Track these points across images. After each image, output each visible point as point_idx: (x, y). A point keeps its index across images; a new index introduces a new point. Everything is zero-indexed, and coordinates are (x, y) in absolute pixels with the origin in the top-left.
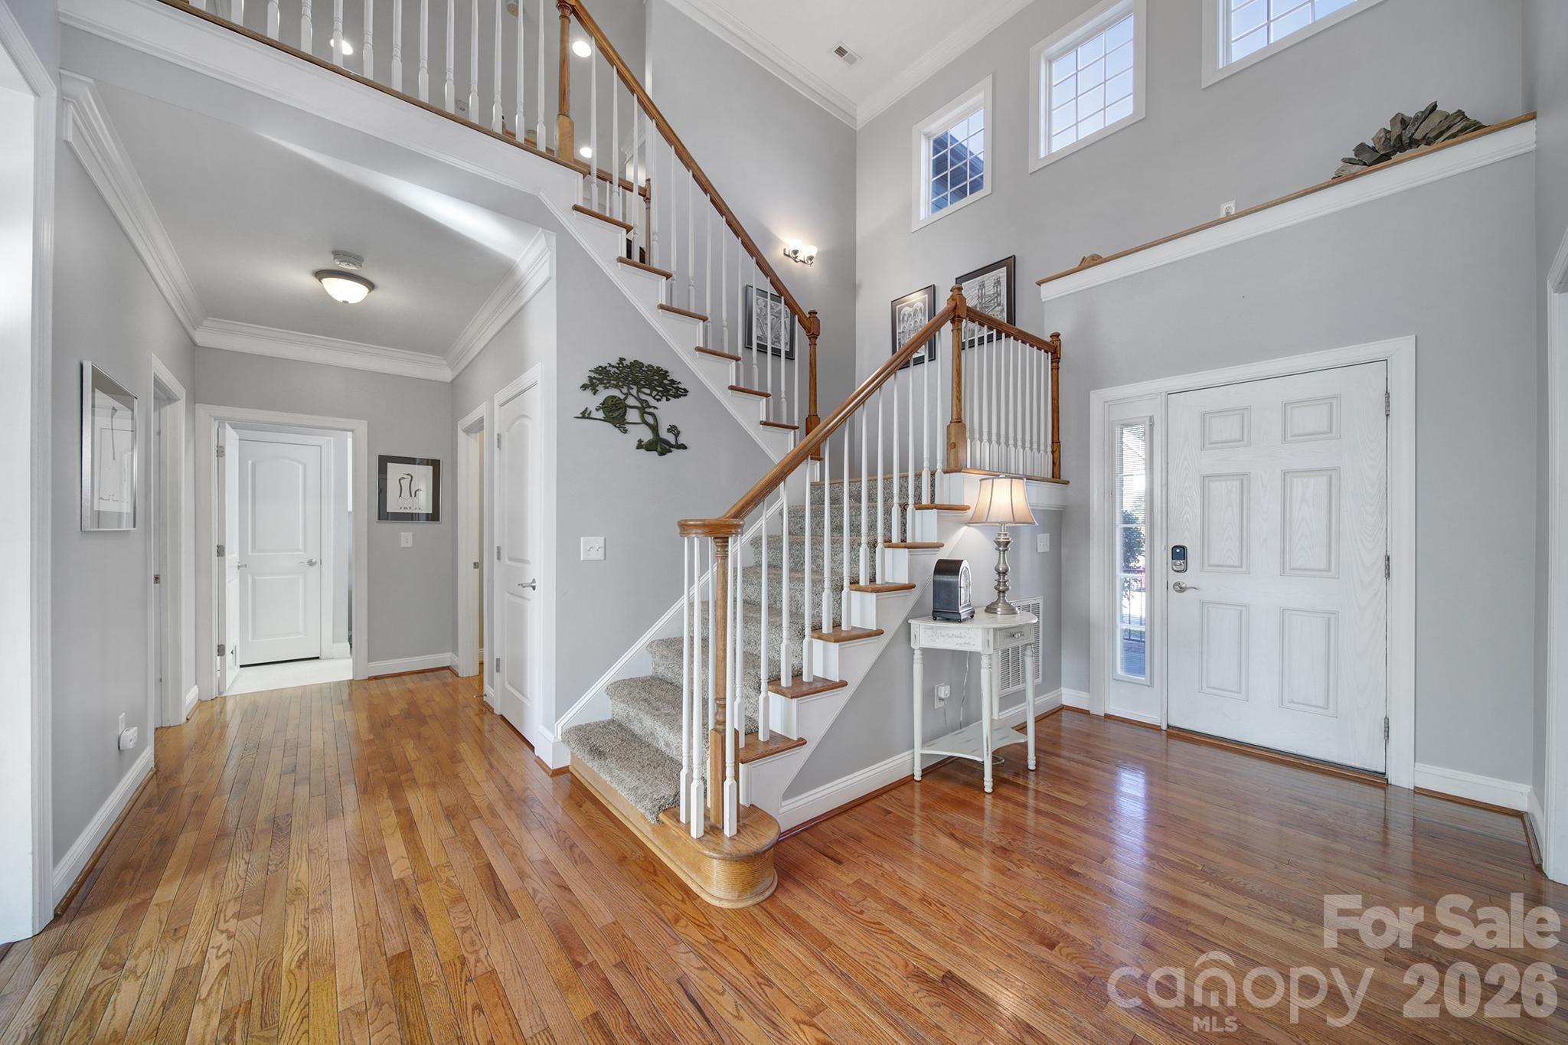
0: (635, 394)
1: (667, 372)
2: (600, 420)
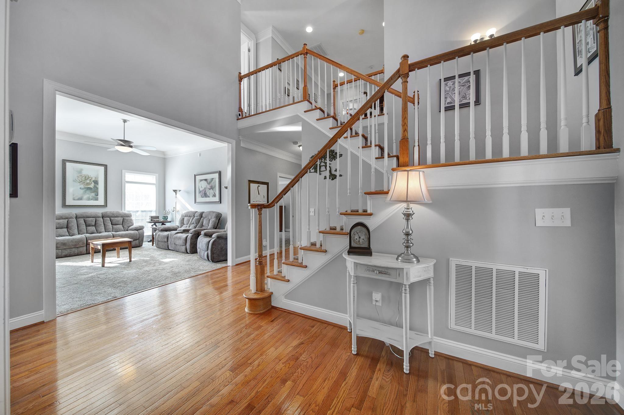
0: (324, 162)
1: (334, 150)
2: (313, 172)
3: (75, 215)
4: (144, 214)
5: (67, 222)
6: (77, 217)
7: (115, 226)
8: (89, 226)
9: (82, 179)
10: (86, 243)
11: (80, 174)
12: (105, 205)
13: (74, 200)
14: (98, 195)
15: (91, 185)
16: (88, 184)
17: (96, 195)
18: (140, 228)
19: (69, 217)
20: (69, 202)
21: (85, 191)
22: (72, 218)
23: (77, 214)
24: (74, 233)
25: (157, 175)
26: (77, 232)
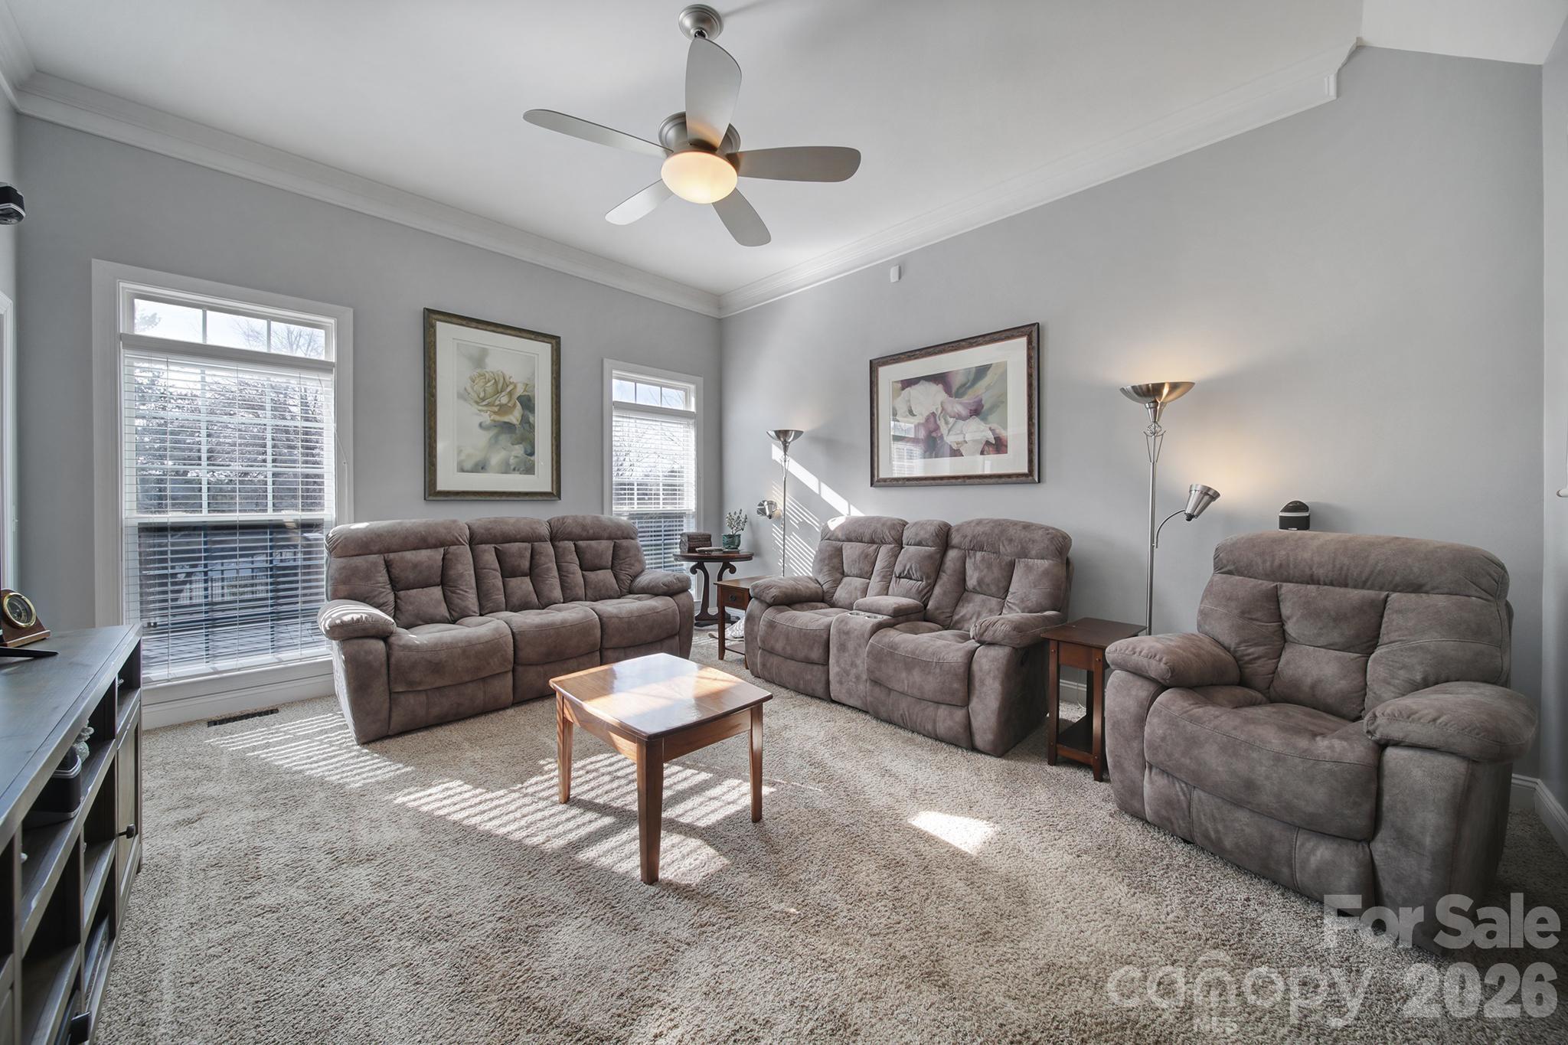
3: (468, 532)
4: (663, 524)
5: (443, 559)
6: (475, 540)
7: (591, 575)
8: (514, 575)
9: (484, 391)
10: (512, 660)
11: (479, 370)
12: (555, 493)
13: (462, 470)
14: (532, 454)
15: (511, 413)
16: (503, 409)
17: (529, 451)
18: (680, 585)
19: (449, 538)
20: (446, 480)
21: (496, 437)
22: (456, 542)
23: (474, 527)
24: (466, 607)
25: (701, 380)
26: (477, 603)
